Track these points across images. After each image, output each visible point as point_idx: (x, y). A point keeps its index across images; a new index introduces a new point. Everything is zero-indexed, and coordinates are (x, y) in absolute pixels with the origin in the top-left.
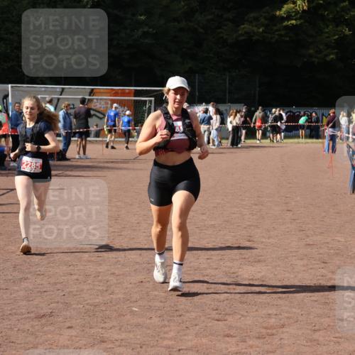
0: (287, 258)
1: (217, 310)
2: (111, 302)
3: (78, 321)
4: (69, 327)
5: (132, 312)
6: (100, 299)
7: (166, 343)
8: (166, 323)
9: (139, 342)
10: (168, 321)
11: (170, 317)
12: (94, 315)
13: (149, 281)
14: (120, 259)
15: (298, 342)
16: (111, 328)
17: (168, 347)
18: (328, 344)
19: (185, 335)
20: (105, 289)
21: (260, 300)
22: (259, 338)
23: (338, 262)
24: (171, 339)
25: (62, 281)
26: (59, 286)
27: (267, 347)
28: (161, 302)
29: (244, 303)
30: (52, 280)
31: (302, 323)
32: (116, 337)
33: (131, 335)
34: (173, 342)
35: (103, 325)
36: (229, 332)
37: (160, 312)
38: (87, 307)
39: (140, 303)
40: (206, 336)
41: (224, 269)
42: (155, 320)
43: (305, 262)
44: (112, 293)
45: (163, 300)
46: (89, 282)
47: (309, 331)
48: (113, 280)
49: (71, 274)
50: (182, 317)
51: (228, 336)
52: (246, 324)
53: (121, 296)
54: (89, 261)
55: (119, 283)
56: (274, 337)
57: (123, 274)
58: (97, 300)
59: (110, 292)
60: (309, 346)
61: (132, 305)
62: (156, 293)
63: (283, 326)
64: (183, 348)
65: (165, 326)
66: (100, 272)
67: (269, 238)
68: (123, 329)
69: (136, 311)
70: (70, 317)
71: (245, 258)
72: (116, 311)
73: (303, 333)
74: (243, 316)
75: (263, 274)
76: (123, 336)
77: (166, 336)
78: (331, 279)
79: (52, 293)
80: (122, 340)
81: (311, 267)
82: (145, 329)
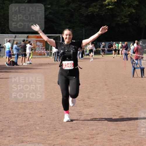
0: (103, 105)
1: (71, 127)
2: (28, 125)
3: (13, 134)
4: (9, 136)
5: (36, 129)
6: (23, 124)
7: (49, 142)
8: (50, 133)
9: (37, 142)
10: (51, 133)
11: (52, 131)
12: (20, 131)
13: (45, 116)
14: (34, 107)
15: (104, 140)
16: (27, 136)
17: (49, 144)
18: (116, 141)
19: (57, 139)
20: (26, 120)
21: (90, 123)
22: (87, 139)
23: (124, 106)
24: (51, 140)
25: (8, 116)
26: (7, 119)
27: (90, 143)
28: (49, 125)
29: (83, 124)
30: (4, 117)
31: (106, 132)
32: (28, 140)
33: (35, 139)
34: (52, 142)
35: (23, 135)
36: (76, 137)
37: (48, 129)
38: (18, 127)
39: (40, 125)
40: (66, 139)
41: (76, 110)
42: (46, 133)
43: (110, 106)
44: (29, 121)
45: (50, 124)
46: (20, 117)
47: (108, 136)
48: (30, 116)
49: (13, 114)
50: (57, 131)
51: (75, 139)
52: (83, 134)
53: (32, 122)
54: (21, 108)
55: (32, 117)
56: (94, 138)
57: (34, 113)
58: (22, 125)
59: (28, 121)
60: (108, 142)
61: (36, 126)
62: (47, 121)
63: (98, 134)
64: (55, 144)
65: (49, 135)
66: (25, 113)
67: (96, 97)
68: (31, 137)
69: (38, 129)
70: (10, 132)
71: (86, 105)
72: (29, 129)
73: (106, 137)
74: (82, 130)
75: (92, 112)
76: (31, 139)
77: (49, 139)
78: (120, 113)
79: (3, 122)
80: (30, 141)
81: (113, 108)
82: (41, 137)
